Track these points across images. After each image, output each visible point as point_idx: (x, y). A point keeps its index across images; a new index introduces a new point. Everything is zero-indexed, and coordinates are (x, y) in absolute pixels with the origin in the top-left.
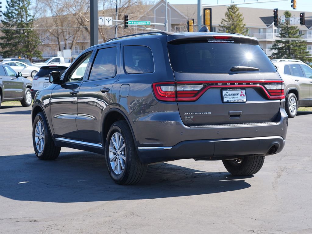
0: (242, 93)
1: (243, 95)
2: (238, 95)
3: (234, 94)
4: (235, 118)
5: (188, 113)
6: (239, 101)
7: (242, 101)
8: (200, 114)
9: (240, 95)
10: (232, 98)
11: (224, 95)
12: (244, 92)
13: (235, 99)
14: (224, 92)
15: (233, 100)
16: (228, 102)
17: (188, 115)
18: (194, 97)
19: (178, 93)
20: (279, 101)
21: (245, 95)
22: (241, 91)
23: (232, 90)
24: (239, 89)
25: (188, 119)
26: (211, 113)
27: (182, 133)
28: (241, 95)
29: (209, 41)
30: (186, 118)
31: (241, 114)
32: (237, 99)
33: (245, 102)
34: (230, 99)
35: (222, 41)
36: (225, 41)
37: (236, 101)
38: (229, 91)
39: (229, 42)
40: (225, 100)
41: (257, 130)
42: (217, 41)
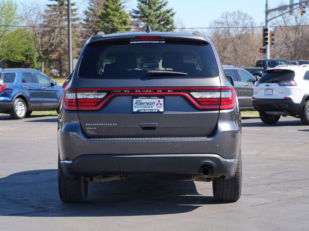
0: (159, 101)
1: (161, 104)
2: (153, 104)
3: (148, 103)
4: (149, 131)
5: (89, 124)
6: (153, 111)
7: (156, 111)
8: (104, 125)
9: (156, 104)
10: (145, 107)
11: (134, 103)
12: (162, 101)
13: (149, 109)
14: (135, 100)
15: (145, 110)
16: (138, 112)
17: (90, 126)
18: (96, 105)
19: (79, 101)
20: (218, 112)
21: (163, 104)
22: (158, 99)
23: (145, 98)
24: (156, 97)
25: (91, 130)
26: (116, 124)
27: (80, 146)
29: (131, 43)
30: (88, 129)
31: (157, 126)
32: (152, 109)
33: (162, 112)
34: (140, 109)
35: (148, 42)
36: (152, 42)
37: (150, 111)
38: (141, 99)
39: (158, 42)
40: (135, 110)
41: (176, 145)
42: (141, 42)
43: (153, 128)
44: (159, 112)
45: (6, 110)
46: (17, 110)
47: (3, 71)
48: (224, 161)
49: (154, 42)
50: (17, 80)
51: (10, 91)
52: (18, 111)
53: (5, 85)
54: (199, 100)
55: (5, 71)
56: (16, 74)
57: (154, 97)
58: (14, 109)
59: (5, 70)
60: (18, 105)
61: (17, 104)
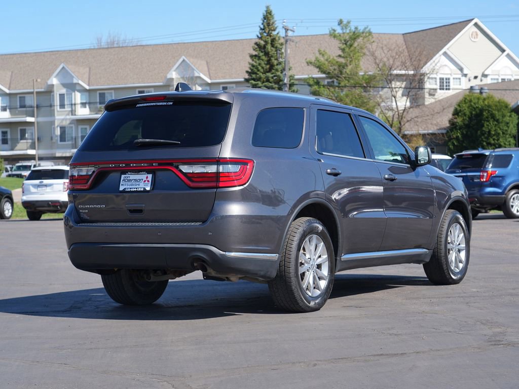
0: (147, 178)
1: (148, 181)
2: (141, 181)
3: (135, 180)
4: (136, 213)
5: (82, 206)
6: (139, 190)
7: (142, 189)
8: (94, 207)
10: (132, 185)
11: (122, 180)
12: (150, 176)
13: (134, 187)
14: (123, 176)
15: (131, 189)
16: (124, 191)
18: (85, 184)
20: (214, 190)
21: (150, 181)
22: (146, 176)
24: (144, 173)
26: (104, 206)
28: (145, 181)
29: (138, 105)
30: (81, 212)
31: (144, 208)
32: (138, 187)
33: (148, 191)
34: (126, 187)
35: (154, 104)
36: (158, 104)
37: (135, 190)
38: (129, 176)
39: (165, 104)
40: (121, 188)
41: (159, 232)
42: (148, 104)
43: (140, 211)
44: (145, 191)
45: (497, 206)
46: (512, 206)
47: (494, 152)
48: (221, 255)
49: (161, 104)
50: (513, 164)
51: (501, 178)
52: (514, 207)
53: (494, 171)
54: (188, 175)
55: (496, 152)
56: (513, 155)
57: (142, 173)
58: (507, 203)
59: (496, 150)
60: (514, 198)
61: (513, 196)
